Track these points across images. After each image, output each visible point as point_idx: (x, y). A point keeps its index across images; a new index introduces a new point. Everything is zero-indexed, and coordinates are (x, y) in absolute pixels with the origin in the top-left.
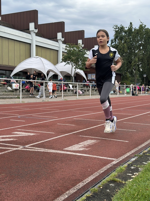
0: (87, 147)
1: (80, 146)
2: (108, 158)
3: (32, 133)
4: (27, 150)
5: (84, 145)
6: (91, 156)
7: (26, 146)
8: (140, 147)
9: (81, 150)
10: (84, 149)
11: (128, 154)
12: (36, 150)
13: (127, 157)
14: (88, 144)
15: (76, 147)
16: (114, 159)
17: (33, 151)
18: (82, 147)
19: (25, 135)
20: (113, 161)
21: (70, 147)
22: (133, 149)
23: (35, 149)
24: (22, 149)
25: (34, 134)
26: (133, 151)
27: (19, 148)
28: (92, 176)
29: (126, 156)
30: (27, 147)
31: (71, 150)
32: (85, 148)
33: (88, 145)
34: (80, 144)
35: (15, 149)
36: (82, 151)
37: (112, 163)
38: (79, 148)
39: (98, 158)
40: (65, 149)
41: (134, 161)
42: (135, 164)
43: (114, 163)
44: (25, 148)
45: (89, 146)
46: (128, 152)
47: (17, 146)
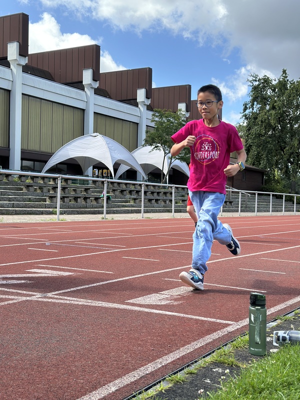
0: (176, 300)
1: (162, 297)
2: (218, 321)
3: (68, 272)
4: (50, 300)
5: (169, 296)
6: (182, 315)
7: (48, 294)
8: (290, 302)
9: (162, 304)
10: (169, 302)
12: (68, 302)
14: (180, 293)
15: (153, 299)
16: (230, 322)
17: (61, 303)
18: (167, 299)
19: (50, 275)
20: (228, 325)
21: (140, 298)
22: (276, 305)
23: (67, 300)
24: (40, 300)
25: (70, 274)
27: (34, 297)
28: (177, 351)
30: (50, 296)
31: (143, 303)
32: (172, 300)
33: (179, 295)
34: (162, 293)
35: (24, 298)
36: (164, 305)
37: (225, 330)
38: (160, 300)
39: (196, 320)
40: (129, 301)
41: (272, 327)
43: (230, 329)
44: (45, 297)
45: (182, 297)
47: (31, 293)
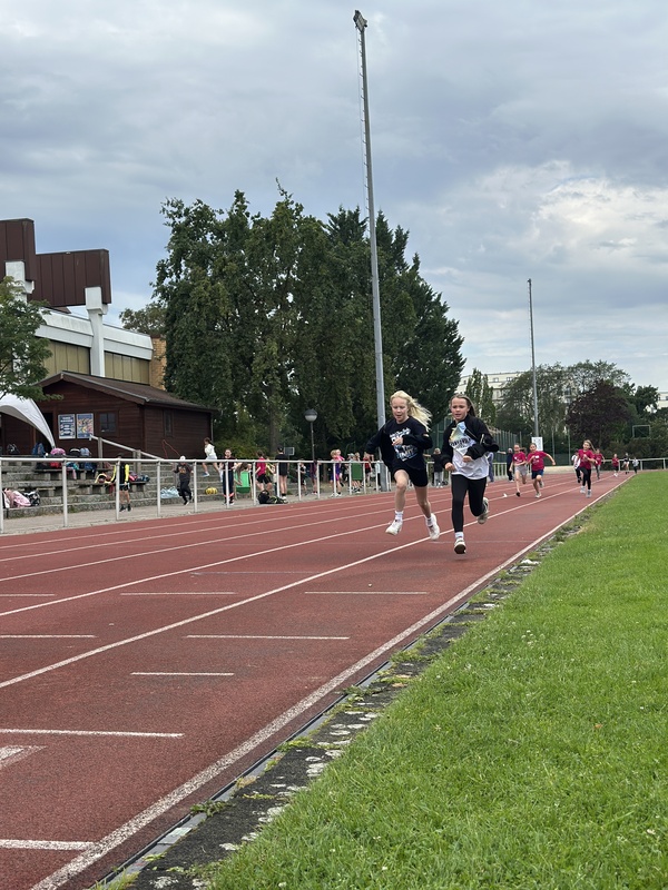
2: (53, 845)
8: (230, 759)
11: (162, 806)
13: (151, 826)
16: (79, 843)
22: (197, 772)
26: (188, 788)
29: (148, 817)
37: (63, 871)
41: (178, 842)
42: (180, 857)
43: (75, 867)
46: (166, 793)
